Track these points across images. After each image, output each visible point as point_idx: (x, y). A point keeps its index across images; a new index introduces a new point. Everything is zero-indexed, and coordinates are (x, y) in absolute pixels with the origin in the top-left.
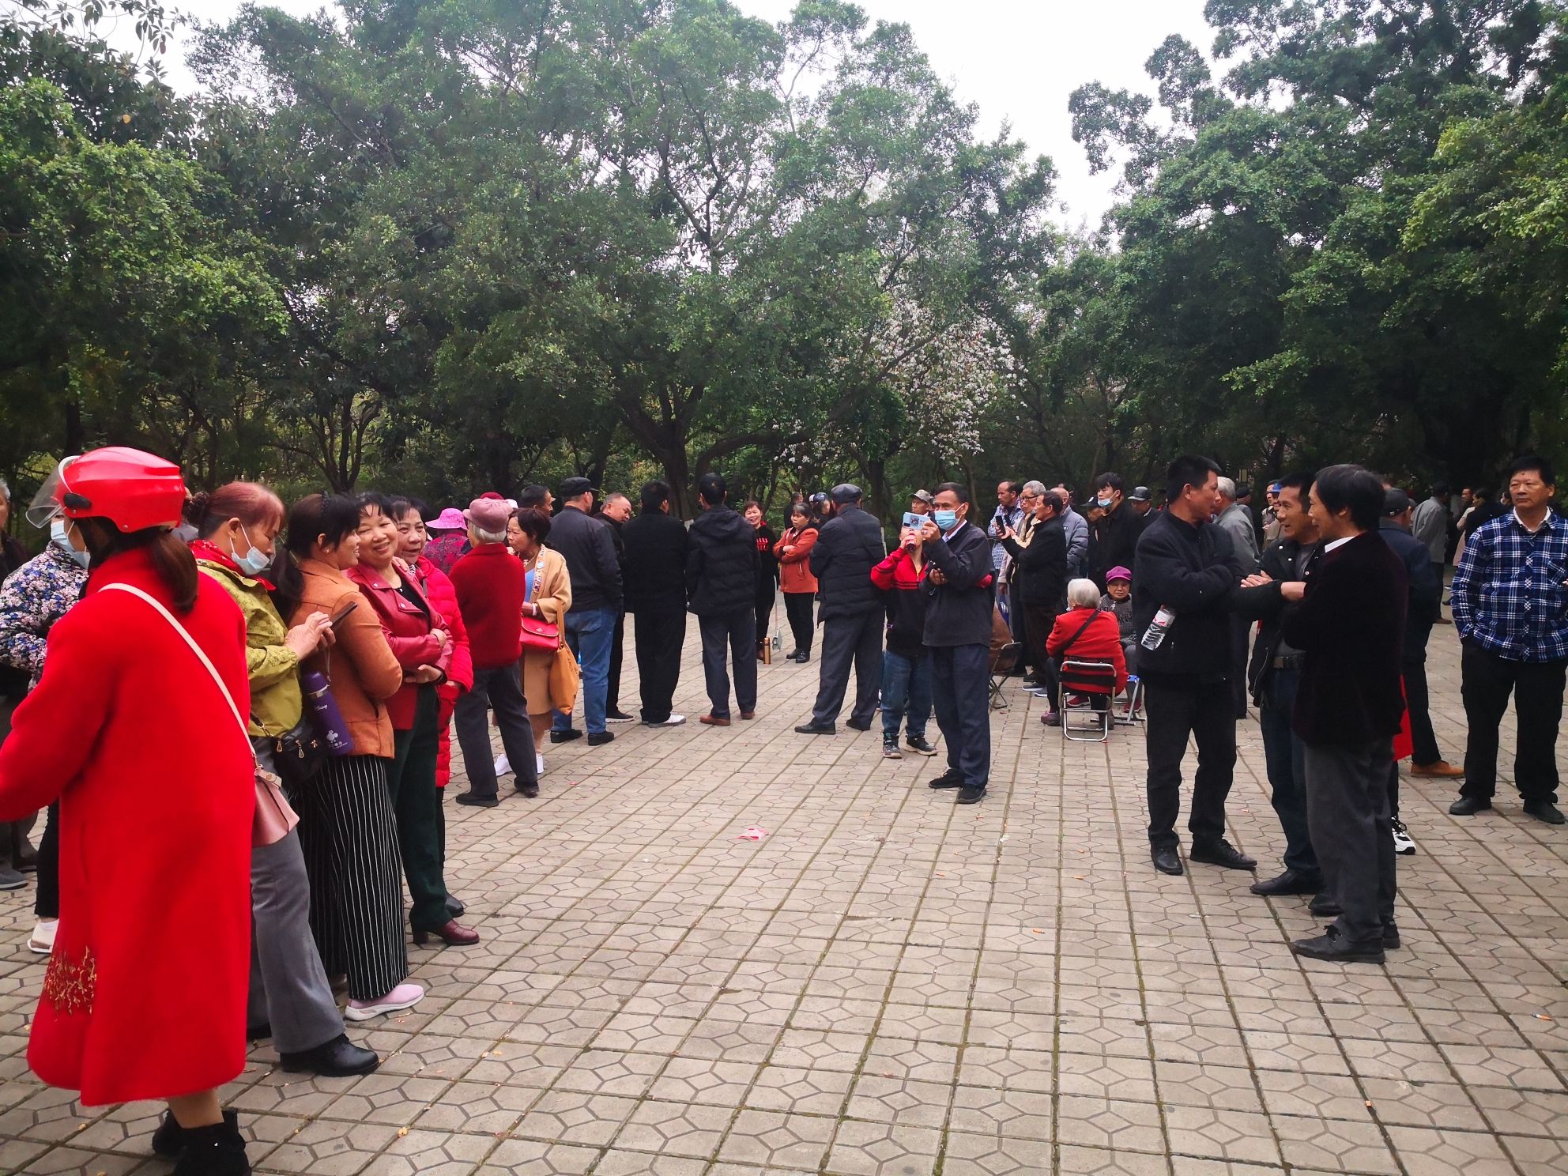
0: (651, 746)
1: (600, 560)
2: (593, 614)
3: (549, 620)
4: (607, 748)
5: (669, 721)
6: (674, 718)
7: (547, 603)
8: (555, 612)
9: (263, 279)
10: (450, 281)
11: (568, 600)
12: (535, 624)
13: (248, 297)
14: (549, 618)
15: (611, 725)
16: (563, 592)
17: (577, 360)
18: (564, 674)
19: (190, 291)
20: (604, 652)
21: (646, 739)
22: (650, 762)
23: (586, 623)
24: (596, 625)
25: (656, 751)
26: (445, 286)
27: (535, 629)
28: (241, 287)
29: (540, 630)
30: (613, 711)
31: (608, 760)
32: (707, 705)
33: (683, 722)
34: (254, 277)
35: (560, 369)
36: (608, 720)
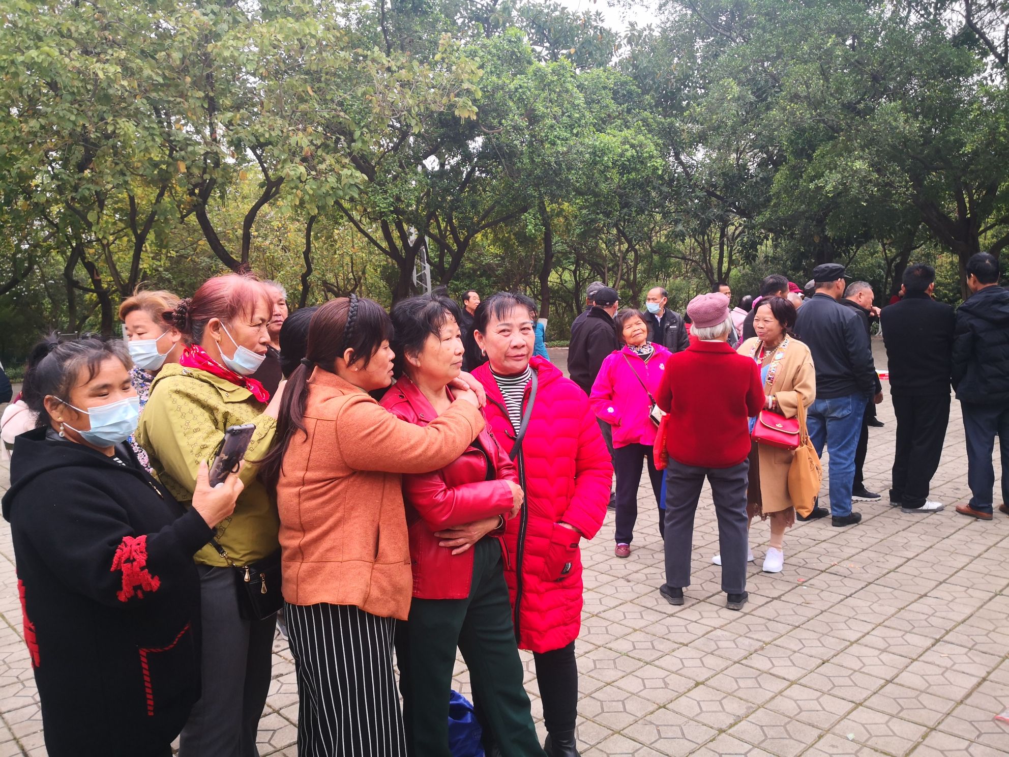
0: (900, 539)
1: (852, 350)
2: (844, 400)
3: (788, 415)
4: (852, 533)
5: (925, 507)
6: (930, 505)
7: (785, 397)
8: (796, 407)
9: (646, 138)
10: (775, 121)
11: (811, 393)
12: (775, 419)
13: (637, 152)
14: (788, 412)
15: (858, 505)
16: (805, 386)
17: (878, 171)
18: (803, 474)
19: (598, 153)
20: (853, 438)
21: (898, 528)
22: (894, 562)
23: (834, 410)
24: (846, 412)
25: (905, 547)
26: (772, 125)
27: (774, 424)
28: (633, 146)
29: (779, 426)
30: (860, 490)
31: (848, 551)
32: (966, 495)
33: (941, 509)
34: (641, 137)
35: (865, 181)
36: (854, 498)
